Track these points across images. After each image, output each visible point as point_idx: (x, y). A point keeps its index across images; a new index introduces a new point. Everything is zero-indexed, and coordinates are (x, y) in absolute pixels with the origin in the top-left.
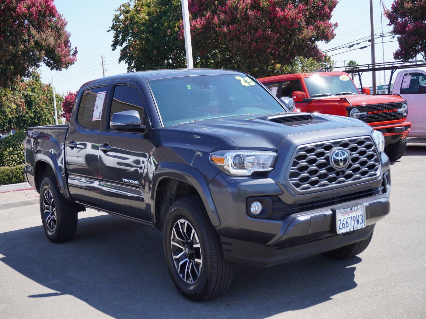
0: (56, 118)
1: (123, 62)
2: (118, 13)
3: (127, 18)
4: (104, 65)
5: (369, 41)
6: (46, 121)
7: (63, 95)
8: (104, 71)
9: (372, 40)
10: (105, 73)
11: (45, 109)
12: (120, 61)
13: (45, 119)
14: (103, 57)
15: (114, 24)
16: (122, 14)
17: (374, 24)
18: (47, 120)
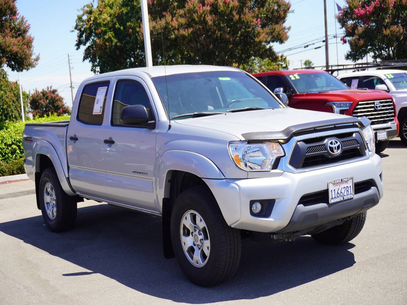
0: (23, 114)
1: (87, 61)
2: (81, 13)
3: (90, 18)
4: (70, 64)
5: (324, 41)
6: (13, 118)
7: (30, 92)
8: (71, 69)
9: (326, 41)
10: (71, 71)
11: (11, 106)
12: (84, 60)
13: (12, 115)
14: (69, 55)
15: (77, 24)
16: (85, 15)
17: (328, 26)
18: (14, 116)
